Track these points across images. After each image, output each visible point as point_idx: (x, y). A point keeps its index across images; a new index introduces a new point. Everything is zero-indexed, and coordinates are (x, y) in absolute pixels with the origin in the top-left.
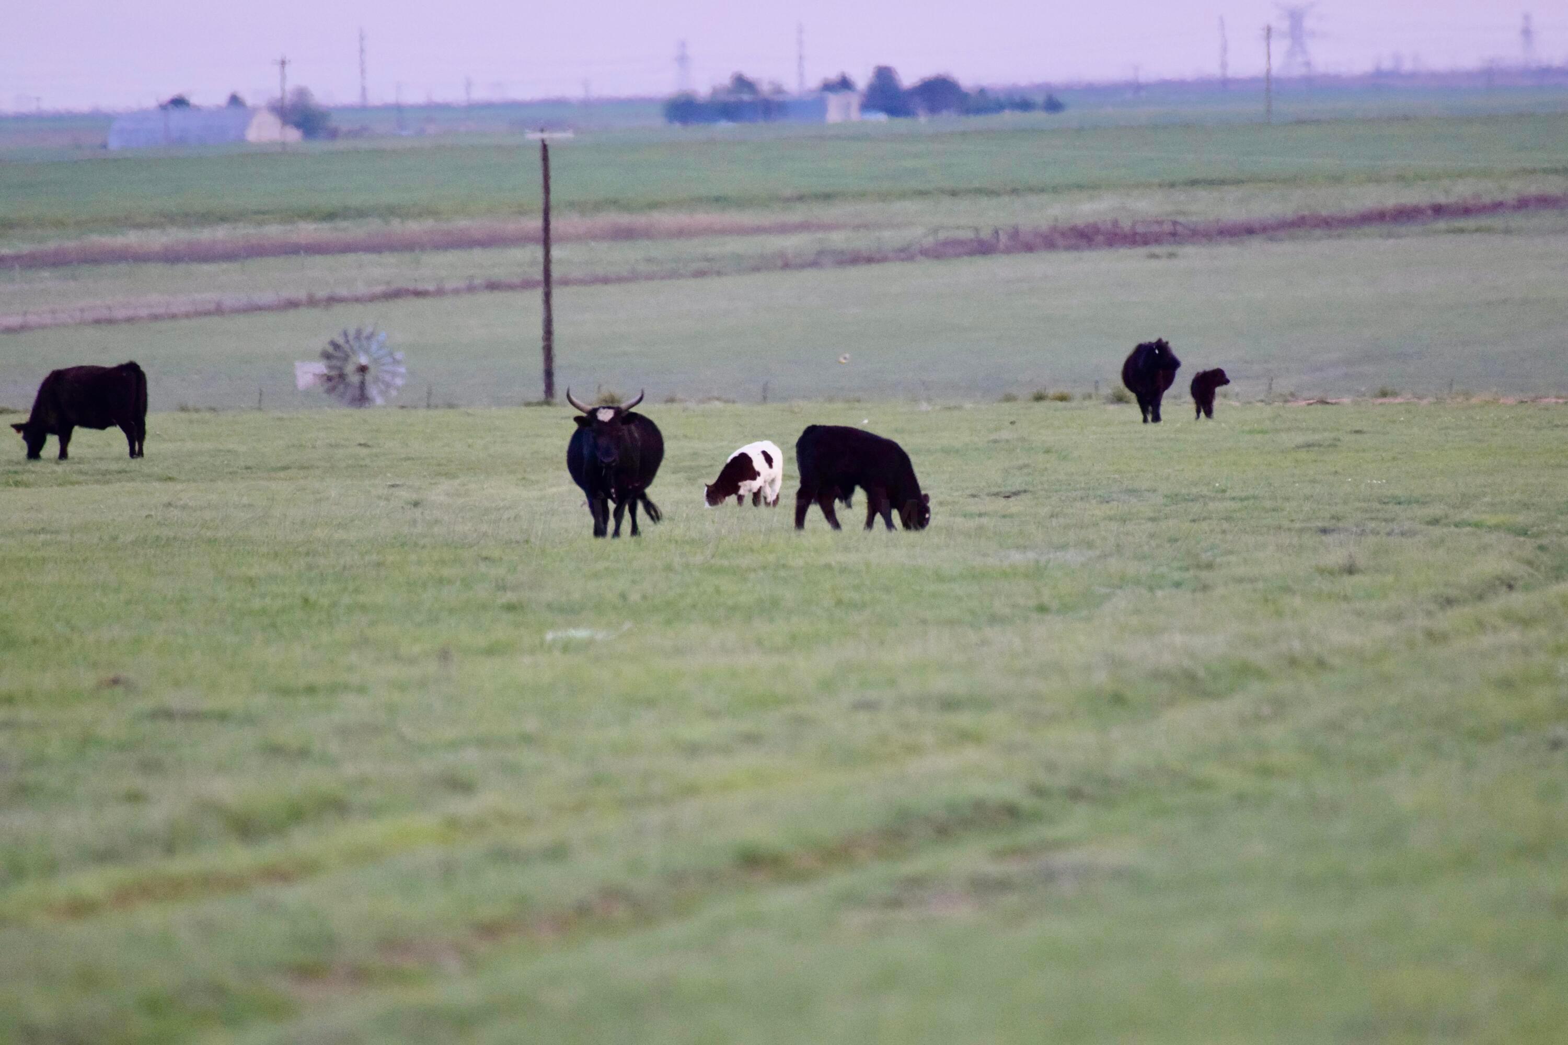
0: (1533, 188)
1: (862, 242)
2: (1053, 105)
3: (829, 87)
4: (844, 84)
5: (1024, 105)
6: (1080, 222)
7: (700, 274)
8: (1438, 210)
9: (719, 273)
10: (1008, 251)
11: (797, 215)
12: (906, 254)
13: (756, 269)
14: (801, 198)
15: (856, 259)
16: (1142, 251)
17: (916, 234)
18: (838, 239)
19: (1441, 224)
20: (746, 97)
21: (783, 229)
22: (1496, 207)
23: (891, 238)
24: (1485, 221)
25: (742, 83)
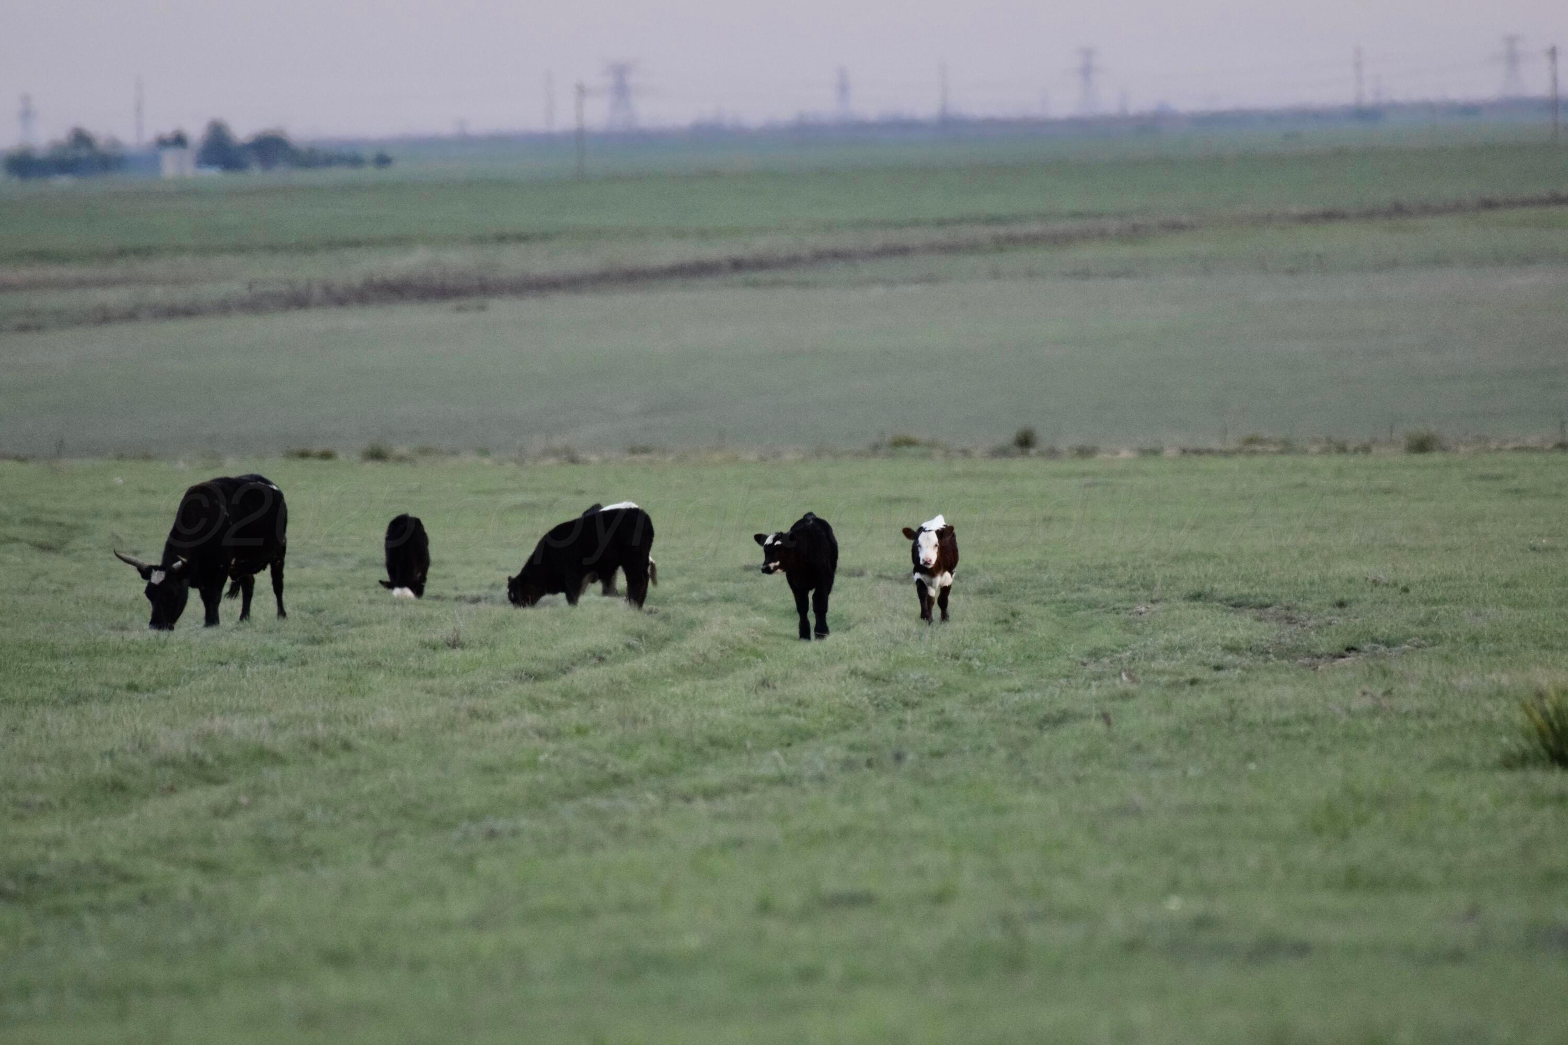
0: (828, 243)
1: (180, 296)
2: (383, 161)
3: (162, 143)
4: (179, 141)
5: (355, 161)
6: (391, 276)
7: (24, 328)
8: (737, 265)
9: (39, 328)
10: (319, 304)
11: (117, 270)
12: (224, 308)
13: (78, 323)
14: (122, 253)
15: (172, 312)
16: (451, 304)
17: (234, 288)
18: (157, 294)
19: (738, 277)
20: (83, 153)
21: (104, 283)
22: (793, 261)
23: (210, 291)
24: (783, 275)
25: (81, 139)
